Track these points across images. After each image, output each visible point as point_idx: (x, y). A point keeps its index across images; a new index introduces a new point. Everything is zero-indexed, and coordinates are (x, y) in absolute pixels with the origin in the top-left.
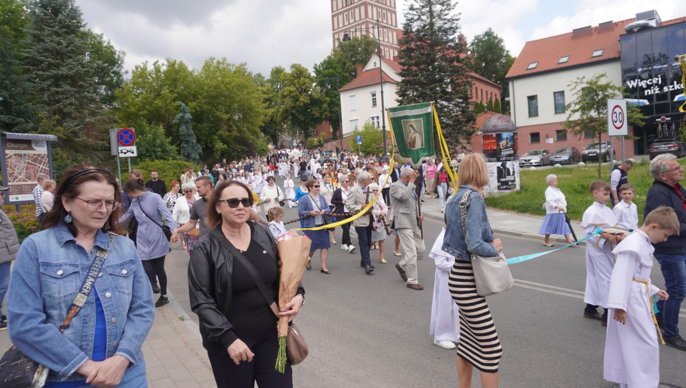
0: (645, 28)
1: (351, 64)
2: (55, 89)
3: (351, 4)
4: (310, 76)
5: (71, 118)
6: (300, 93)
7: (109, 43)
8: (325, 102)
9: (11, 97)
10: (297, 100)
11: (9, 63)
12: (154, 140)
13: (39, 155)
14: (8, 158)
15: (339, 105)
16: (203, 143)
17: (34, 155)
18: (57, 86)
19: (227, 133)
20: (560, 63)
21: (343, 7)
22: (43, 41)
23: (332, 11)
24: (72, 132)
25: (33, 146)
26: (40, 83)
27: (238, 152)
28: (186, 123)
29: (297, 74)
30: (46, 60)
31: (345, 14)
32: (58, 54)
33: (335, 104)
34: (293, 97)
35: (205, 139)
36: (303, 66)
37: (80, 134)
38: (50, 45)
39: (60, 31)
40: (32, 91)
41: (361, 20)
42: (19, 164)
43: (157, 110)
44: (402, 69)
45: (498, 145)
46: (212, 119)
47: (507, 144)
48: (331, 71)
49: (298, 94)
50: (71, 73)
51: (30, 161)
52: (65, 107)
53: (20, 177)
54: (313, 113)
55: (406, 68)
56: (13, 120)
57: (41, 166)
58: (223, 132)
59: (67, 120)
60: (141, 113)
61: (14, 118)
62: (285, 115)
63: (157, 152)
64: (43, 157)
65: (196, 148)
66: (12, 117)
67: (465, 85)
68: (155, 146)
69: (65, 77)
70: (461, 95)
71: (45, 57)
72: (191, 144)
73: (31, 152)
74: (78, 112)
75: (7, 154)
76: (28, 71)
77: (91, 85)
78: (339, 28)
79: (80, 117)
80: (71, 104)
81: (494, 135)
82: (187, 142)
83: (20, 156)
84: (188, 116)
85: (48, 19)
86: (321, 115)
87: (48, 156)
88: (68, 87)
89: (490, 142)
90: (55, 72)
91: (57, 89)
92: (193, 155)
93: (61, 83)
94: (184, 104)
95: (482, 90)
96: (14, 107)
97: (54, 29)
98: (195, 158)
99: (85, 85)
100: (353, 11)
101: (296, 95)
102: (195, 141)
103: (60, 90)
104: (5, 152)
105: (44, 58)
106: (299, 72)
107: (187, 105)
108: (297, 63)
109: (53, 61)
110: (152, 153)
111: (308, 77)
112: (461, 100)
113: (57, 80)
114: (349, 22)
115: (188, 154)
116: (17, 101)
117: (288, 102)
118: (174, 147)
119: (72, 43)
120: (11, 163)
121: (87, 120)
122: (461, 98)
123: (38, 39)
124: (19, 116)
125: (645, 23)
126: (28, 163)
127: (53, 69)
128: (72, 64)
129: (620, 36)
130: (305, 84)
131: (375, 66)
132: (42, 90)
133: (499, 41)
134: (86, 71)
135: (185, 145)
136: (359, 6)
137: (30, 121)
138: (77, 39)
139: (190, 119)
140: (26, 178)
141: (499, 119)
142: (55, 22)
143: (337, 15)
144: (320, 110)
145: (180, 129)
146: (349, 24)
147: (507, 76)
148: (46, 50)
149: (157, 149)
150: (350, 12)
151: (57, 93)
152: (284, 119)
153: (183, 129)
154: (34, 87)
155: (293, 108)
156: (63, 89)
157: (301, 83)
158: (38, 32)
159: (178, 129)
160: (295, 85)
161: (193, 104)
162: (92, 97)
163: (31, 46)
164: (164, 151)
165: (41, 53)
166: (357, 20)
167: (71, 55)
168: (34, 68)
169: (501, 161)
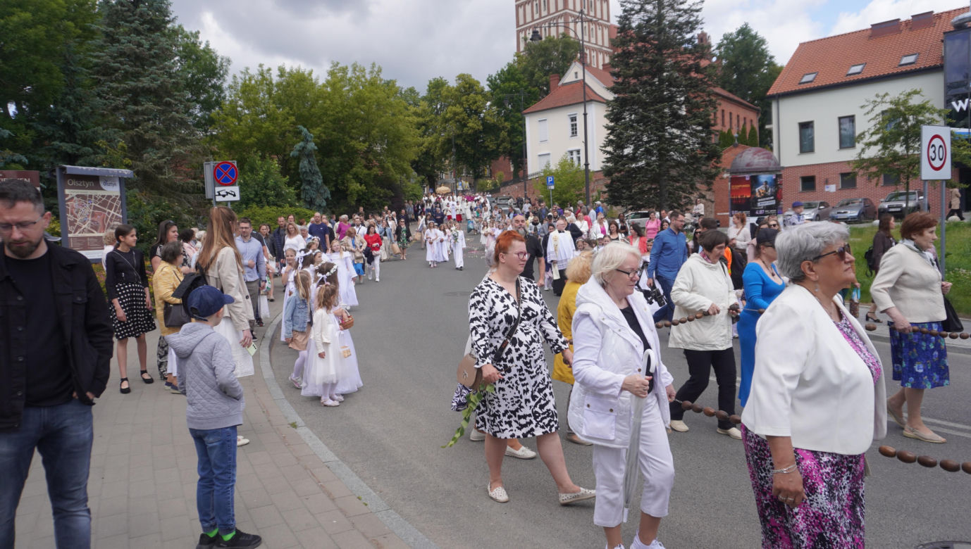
1: (542, 74)
2: (133, 107)
4: (483, 91)
5: (154, 147)
6: (469, 115)
7: (207, 45)
8: (504, 128)
9: (76, 118)
10: (465, 125)
11: (73, 72)
12: (266, 178)
13: (109, 197)
14: (69, 200)
15: (523, 134)
16: (332, 184)
17: (103, 196)
18: (136, 103)
19: (366, 171)
20: (850, 75)
22: (118, 41)
24: (155, 167)
25: (102, 185)
26: (113, 99)
27: (380, 198)
28: (309, 156)
29: (464, 88)
30: (122, 67)
31: (535, 3)
32: (138, 59)
33: (518, 133)
34: (459, 121)
35: (334, 179)
36: (473, 77)
37: (166, 170)
38: (127, 47)
39: (140, 28)
40: (103, 110)
41: (557, 11)
42: (82, 209)
43: (269, 136)
44: (615, 83)
45: (753, 193)
46: (344, 151)
47: (767, 190)
48: (513, 84)
49: (466, 117)
50: (155, 85)
51: (97, 205)
52: (146, 132)
53: (84, 226)
54: (487, 144)
55: (620, 80)
56: (78, 150)
57: (112, 212)
58: (359, 169)
59: (149, 150)
60: (248, 141)
61: (79, 147)
62: (446, 146)
63: (269, 196)
64: (114, 200)
65: (322, 191)
66: (76, 145)
67: (706, 106)
68: (266, 188)
69: (147, 92)
70: (700, 120)
71: (121, 63)
72: (315, 186)
73: (99, 193)
74: (164, 139)
75: (68, 195)
76: (98, 82)
77: (181, 102)
78: (525, 23)
79: (166, 146)
80: (154, 128)
81: (748, 177)
82: (310, 183)
83: (84, 197)
84: (312, 146)
85: (126, 11)
86: (498, 146)
87: (121, 199)
88: (150, 105)
89: (741, 188)
90: (133, 84)
91: (136, 108)
92: (318, 201)
93: (141, 99)
94: (305, 130)
95: (731, 114)
96: (80, 132)
97: (133, 25)
98: (320, 206)
99: (173, 101)
101: (463, 119)
102: (320, 181)
103: (140, 108)
104: (64, 192)
105: (119, 65)
106: (468, 85)
107: (309, 132)
108: (465, 73)
109: (130, 69)
110: (263, 198)
112: (700, 128)
113: (136, 95)
114: (540, 14)
115: (311, 198)
116: (84, 123)
117: (452, 128)
118: (292, 190)
119: (155, 45)
120: (73, 208)
121: (175, 150)
122: (699, 124)
123: (112, 39)
124: (84, 143)
126: (95, 208)
127: (131, 80)
128: (155, 73)
129: (944, 33)
130: (475, 102)
131: (576, 77)
132: (116, 109)
133: (759, 42)
134: (174, 83)
135: (307, 187)
137: (100, 151)
138: (163, 39)
139: (315, 150)
140: (92, 228)
141: (755, 154)
142: (134, 15)
143: (524, 4)
144: (496, 140)
145: (301, 164)
146: (541, 17)
147: (770, 92)
148: (122, 54)
149: (268, 192)
151: (136, 112)
152: (446, 152)
153: (304, 163)
154: (105, 104)
155: (458, 136)
156: (144, 108)
157: (471, 102)
158: (112, 29)
159: (298, 165)
160: (461, 104)
161: (317, 131)
162: (182, 119)
163: (102, 48)
164: (279, 195)
165: (115, 58)
166: (551, 12)
167: (155, 60)
168: (105, 78)
169: (757, 215)
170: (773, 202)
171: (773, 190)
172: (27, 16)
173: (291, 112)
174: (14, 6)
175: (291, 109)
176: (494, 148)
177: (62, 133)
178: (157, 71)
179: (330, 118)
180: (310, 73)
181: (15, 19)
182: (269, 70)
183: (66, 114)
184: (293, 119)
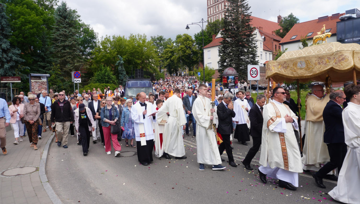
0: (350, 18)
1: (214, 33)
2: (63, 51)
3: (217, 2)
4: (192, 40)
6: (187, 49)
7: (92, 28)
9: (45, 55)
10: (185, 52)
11: (45, 41)
12: (105, 73)
13: (43, 82)
14: (32, 83)
17: (42, 82)
18: (65, 50)
21: (213, 4)
23: (208, 6)
24: (69, 70)
25: (41, 78)
26: (57, 49)
28: (121, 65)
29: (185, 39)
30: (60, 39)
31: (214, 7)
32: (66, 36)
33: (202, 54)
34: (183, 51)
36: (189, 35)
38: (61, 32)
39: (66, 26)
40: (54, 52)
41: (222, 10)
42: (36, 85)
43: (109, 58)
45: (228, 81)
46: (134, 63)
47: (231, 81)
48: (203, 37)
49: (186, 49)
50: (70, 44)
52: (67, 59)
53: (36, 90)
54: (193, 58)
56: (45, 65)
57: (44, 86)
59: (68, 64)
60: (101, 60)
61: (46, 64)
62: (179, 59)
63: (106, 79)
64: (45, 83)
65: (126, 77)
66: (45, 63)
68: (105, 76)
69: (68, 46)
71: (60, 38)
72: (123, 75)
73: (40, 81)
74: (73, 61)
75: (32, 82)
77: (79, 49)
78: (211, 14)
80: (70, 57)
81: (226, 77)
82: (122, 74)
83: (36, 82)
84: (122, 62)
85: (62, 21)
86: (197, 59)
87: (47, 82)
88: (68, 50)
89: (224, 80)
90: (63, 44)
91: (64, 51)
93: (66, 48)
94: (120, 57)
96: (46, 59)
97: (64, 25)
99: (76, 49)
100: (218, 5)
101: (185, 50)
102: (125, 73)
103: (65, 51)
104: (31, 80)
105: (59, 38)
106: (187, 38)
107: (122, 57)
108: (186, 34)
109: (63, 39)
110: (104, 79)
111: (191, 41)
113: (64, 47)
114: (216, 11)
115: (122, 79)
116: (48, 56)
117: (181, 53)
118: (115, 76)
119: (71, 31)
120: (33, 85)
121: (76, 64)
123: (58, 30)
124: (48, 63)
125: (349, 16)
126: (39, 85)
128: (70, 40)
129: (337, 22)
130: (189, 44)
132: (58, 51)
134: (76, 43)
135: (121, 75)
136: (221, 3)
138: (73, 30)
139: (123, 63)
140: (38, 90)
141: (228, 70)
142: (64, 22)
143: (210, 8)
144: (197, 57)
145: (119, 68)
146: (216, 12)
147: (280, 42)
148: (60, 35)
150: (217, 6)
151: (65, 53)
152: (179, 61)
155: (183, 56)
156: (66, 51)
157: (187, 44)
158: (58, 27)
159: (118, 68)
160: (184, 45)
161: (124, 57)
162: (78, 54)
163: (54, 33)
164: (109, 78)
165: (59, 36)
166: (220, 10)
167: (71, 36)
168: (55, 42)
169: (229, 88)
170: (234, 84)
171: (233, 81)
172: (31, 26)
173: (116, 50)
174: (27, 23)
175: (117, 49)
176: (196, 60)
177: (41, 60)
178: (71, 40)
179: (129, 53)
180: (124, 37)
181: (27, 27)
182: (110, 36)
183: (42, 54)
184: (116, 53)
